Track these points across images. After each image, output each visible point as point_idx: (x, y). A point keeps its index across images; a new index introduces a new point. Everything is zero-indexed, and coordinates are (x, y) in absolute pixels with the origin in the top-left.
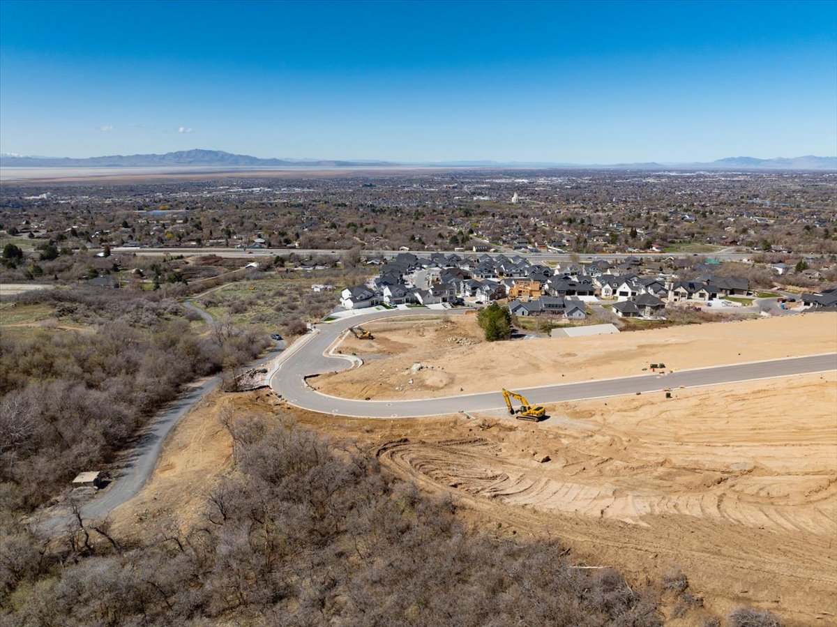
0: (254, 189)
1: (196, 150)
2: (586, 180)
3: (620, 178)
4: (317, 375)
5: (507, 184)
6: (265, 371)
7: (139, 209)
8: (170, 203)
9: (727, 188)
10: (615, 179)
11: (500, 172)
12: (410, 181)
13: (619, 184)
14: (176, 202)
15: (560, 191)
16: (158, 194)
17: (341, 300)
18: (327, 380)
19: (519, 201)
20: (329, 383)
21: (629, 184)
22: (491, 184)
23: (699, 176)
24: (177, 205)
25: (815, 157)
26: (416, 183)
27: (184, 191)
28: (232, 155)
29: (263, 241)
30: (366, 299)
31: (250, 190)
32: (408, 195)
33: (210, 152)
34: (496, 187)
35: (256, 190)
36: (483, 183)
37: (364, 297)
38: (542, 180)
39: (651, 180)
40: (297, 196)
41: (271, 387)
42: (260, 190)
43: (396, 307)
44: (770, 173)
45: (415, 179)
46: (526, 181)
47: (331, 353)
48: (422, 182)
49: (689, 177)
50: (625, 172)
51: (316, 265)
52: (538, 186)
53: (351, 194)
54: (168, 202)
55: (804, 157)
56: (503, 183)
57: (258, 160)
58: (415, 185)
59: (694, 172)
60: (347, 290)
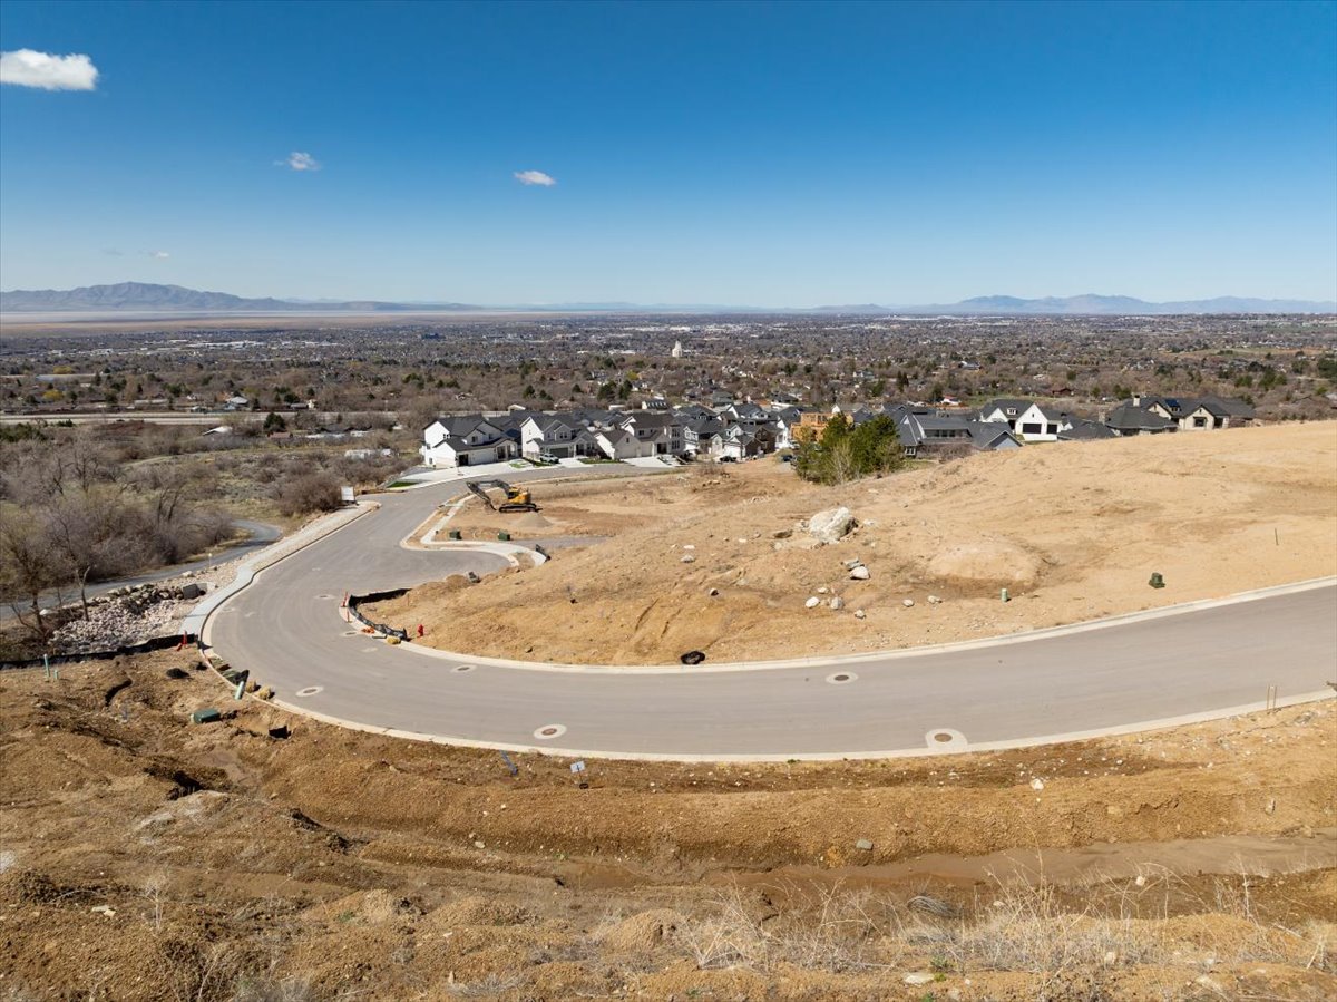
0: (232, 343)
1: (130, 283)
2: (779, 327)
3: (828, 324)
4: (402, 592)
5: (660, 333)
6: (197, 593)
7: (13, 373)
8: (76, 364)
9: (991, 335)
10: (823, 326)
11: (644, 318)
12: (503, 331)
13: (831, 333)
14: (87, 363)
15: (744, 342)
16: (54, 352)
17: (423, 450)
18: (444, 602)
19: (685, 356)
20: (459, 612)
21: (846, 332)
22: (635, 333)
23: (944, 321)
24: (88, 366)
25: (1098, 297)
26: (511, 333)
27: (105, 346)
28: (193, 293)
29: (244, 401)
30: (486, 444)
31: (226, 344)
32: (500, 349)
33: (154, 287)
34: (640, 336)
35: (237, 344)
36: (620, 332)
37: (481, 438)
38: (711, 328)
39: (877, 327)
40: (309, 351)
41: (207, 641)
42: (244, 345)
43: (557, 462)
44: (1044, 317)
45: (510, 328)
46: (687, 329)
47: (427, 540)
48: (521, 331)
49: (930, 322)
50: (835, 318)
51: (351, 429)
52: (707, 335)
53: (403, 348)
54: (72, 362)
55: (1081, 296)
56: (653, 333)
57: (241, 300)
58: (509, 336)
59: (936, 316)
60: (438, 424)
